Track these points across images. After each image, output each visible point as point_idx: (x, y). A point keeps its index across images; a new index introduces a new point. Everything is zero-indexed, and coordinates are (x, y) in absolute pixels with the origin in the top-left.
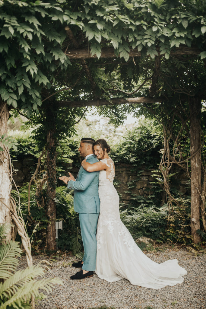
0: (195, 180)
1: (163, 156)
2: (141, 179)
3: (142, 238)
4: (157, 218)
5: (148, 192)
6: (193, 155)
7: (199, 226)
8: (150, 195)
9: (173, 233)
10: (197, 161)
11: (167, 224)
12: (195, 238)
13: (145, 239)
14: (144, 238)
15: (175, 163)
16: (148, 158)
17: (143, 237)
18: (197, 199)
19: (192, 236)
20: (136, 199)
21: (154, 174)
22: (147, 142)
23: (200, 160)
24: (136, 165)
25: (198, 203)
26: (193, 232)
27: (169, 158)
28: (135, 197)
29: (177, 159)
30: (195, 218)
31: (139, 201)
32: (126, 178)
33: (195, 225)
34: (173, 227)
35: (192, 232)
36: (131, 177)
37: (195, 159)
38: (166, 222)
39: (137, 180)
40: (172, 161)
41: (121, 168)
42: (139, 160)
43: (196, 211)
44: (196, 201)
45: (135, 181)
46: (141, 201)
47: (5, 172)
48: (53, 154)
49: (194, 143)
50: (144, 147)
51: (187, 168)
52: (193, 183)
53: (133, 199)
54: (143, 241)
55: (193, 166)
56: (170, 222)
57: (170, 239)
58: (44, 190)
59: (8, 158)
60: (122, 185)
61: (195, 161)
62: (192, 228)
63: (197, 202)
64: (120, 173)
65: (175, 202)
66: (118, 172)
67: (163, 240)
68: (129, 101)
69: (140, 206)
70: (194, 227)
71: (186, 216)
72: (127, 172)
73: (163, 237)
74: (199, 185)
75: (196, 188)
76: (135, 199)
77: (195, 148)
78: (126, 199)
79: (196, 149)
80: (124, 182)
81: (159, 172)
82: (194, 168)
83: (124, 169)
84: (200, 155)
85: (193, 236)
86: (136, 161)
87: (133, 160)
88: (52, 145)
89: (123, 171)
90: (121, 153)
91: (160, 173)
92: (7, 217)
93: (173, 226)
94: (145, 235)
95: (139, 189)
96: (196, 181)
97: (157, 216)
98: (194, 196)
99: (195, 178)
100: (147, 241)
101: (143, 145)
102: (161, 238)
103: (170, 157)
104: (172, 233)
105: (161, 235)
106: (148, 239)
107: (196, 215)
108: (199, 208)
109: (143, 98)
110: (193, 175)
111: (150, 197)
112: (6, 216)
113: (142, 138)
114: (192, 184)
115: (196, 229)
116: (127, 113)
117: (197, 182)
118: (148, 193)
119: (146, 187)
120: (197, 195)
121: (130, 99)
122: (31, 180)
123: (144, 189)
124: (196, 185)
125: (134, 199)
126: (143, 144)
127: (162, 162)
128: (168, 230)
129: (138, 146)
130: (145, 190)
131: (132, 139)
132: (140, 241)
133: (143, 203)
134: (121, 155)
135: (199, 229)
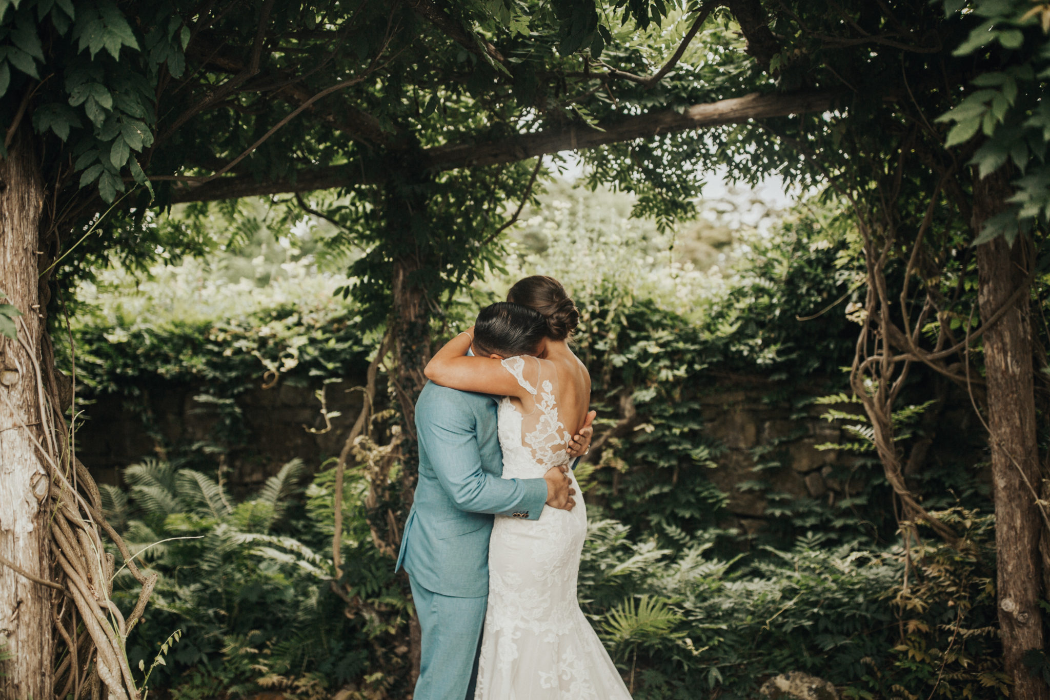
0: (1005, 429)
1: (864, 331)
2: (811, 432)
3: (787, 678)
4: (856, 595)
5: (842, 483)
6: (992, 320)
7: (1035, 634)
8: (851, 496)
9: (923, 661)
10: (1008, 347)
11: (897, 620)
12: (1022, 686)
13: (798, 681)
14: (794, 680)
15: (915, 359)
16: (832, 346)
17: (790, 674)
18: (1018, 515)
19: (1005, 677)
20: (788, 513)
21: (832, 411)
22: (821, 282)
23: (1024, 340)
24: (784, 377)
25: (1027, 533)
26: (1009, 661)
27: (888, 341)
28: (783, 503)
29: (925, 342)
30: (1016, 596)
31: (798, 523)
32: (751, 430)
33: (1017, 631)
34: (918, 632)
35: (1004, 659)
36: (767, 424)
37: (1001, 336)
38: (892, 614)
39: (793, 437)
40: (902, 353)
41: (728, 390)
42: (794, 356)
43: (1017, 568)
44: (1018, 523)
45: (784, 439)
46: (810, 521)
47: (10, 425)
48: (414, 347)
49: (990, 269)
50: (810, 302)
51: (968, 380)
52: (998, 445)
53: (773, 514)
54: (792, 691)
55: (996, 371)
56: (912, 614)
57: (907, 687)
58: (392, 487)
59: (22, 370)
60: (735, 457)
61: (1000, 345)
62: (1006, 642)
63: (1022, 528)
64: (726, 413)
65: (933, 524)
66: (717, 406)
67: (877, 688)
68: (697, 117)
69: (802, 543)
70: (1014, 638)
71: (976, 590)
72: (754, 407)
73: (879, 675)
74: (1028, 453)
75: (1011, 467)
76: (783, 515)
77: (995, 291)
78: (751, 513)
79: (1001, 294)
80: (742, 445)
81: (854, 399)
82: (999, 375)
83: (740, 396)
84: (1024, 320)
85: (1012, 676)
86: (779, 360)
87: (768, 356)
88: (412, 314)
89: (736, 403)
90: (719, 334)
91: (857, 403)
92: (23, 608)
93: (919, 630)
94: (800, 667)
95: (806, 473)
96: (1011, 433)
97: (857, 587)
98: (1006, 499)
99: (1004, 423)
100: (810, 689)
101: (808, 293)
102: (867, 683)
103: (890, 335)
104: (918, 659)
105: (869, 670)
106: (812, 683)
107: (1019, 583)
108: (1032, 552)
109: (754, 100)
110: (996, 408)
111: (845, 503)
112: (19, 603)
113: (801, 268)
114: (996, 447)
115: (1025, 647)
116: (700, 166)
117: (1016, 440)
118: (843, 490)
119: (831, 465)
120: (1019, 496)
121: (699, 111)
122: (346, 449)
123: (826, 471)
124: (1013, 452)
125: (778, 513)
126: (808, 290)
127: (862, 359)
128: (900, 647)
129: (786, 302)
130: (830, 476)
131: (763, 275)
132: (778, 689)
133: (815, 529)
134: (719, 338)
135: (1039, 645)
